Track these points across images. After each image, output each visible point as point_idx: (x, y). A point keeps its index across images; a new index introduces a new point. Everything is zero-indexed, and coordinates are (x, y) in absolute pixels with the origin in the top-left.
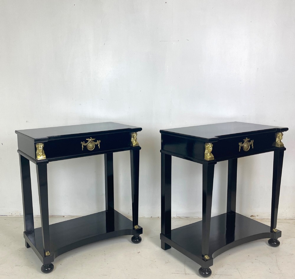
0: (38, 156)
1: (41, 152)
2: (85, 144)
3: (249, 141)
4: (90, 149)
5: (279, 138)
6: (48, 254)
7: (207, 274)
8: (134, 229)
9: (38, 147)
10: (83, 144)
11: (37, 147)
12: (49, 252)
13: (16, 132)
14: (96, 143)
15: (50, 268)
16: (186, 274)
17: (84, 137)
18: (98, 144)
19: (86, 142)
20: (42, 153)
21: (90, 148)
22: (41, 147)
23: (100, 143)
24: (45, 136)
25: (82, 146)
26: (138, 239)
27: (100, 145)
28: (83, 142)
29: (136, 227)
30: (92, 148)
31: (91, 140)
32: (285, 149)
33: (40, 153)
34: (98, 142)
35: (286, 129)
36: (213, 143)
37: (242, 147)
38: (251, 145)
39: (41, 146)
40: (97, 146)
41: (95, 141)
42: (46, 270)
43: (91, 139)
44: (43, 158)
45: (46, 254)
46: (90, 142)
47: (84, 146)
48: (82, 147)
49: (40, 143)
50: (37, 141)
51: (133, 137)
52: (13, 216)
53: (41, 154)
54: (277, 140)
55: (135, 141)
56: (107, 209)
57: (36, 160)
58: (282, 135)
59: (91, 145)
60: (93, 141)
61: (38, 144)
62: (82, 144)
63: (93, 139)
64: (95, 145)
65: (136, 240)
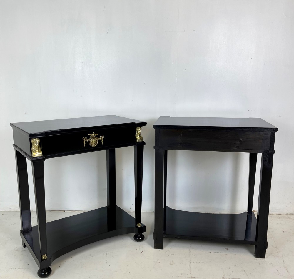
0: (33, 152)
1: (37, 148)
2: (87, 140)
4: (93, 145)
6: (45, 258)
8: (136, 227)
9: (34, 142)
10: (85, 140)
11: (32, 142)
12: (46, 255)
13: (11, 125)
14: (100, 139)
15: (47, 272)
16: (192, 278)
18: (101, 140)
19: (89, 137)
20: (38, 149)
21: (92, 144)
22: (36, 143)
24: (41, 130)
25: (84, 142)
27: (103, 141)
28: (84, 138)
29: (138, 225)
30: (95, 144)
33: (36, 150)
34: (102, 138)
39: (37, 142)
40: (100, 142)
41: (98, 136)
42: (43, 274)
43: (93, 134)
44: (39, 155)
45: (43, 257)
46: (93, 138)
47: (86, 142)
49: (36, 138)
50: (32, 136)
51: (138, 132)
52: (11, 211)
53: (37, 150)
56: (109, 205)
57: (31, 157)
59: (93, 141)
60: (96, 136)
61: (33, 139)
62: (84, 140)
63: (96, 135)
64: (99, 140)
65: (139, 238)
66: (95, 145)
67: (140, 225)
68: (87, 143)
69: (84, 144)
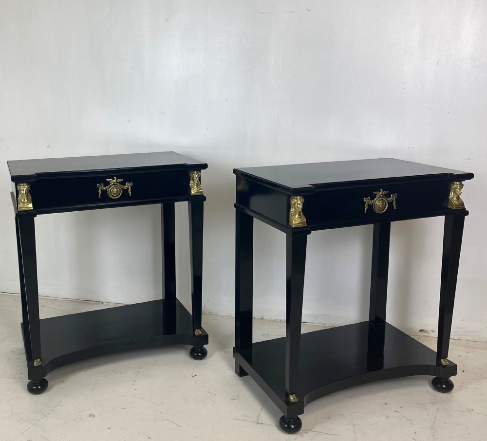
1: (26, 198)
2: (104, 188)
3: (388, 196)
4: (114, 196)
5: (455, 192)
6: (37, 364)
7: (292, 428)
8: (194, 335)
9: (20, 189)
10: (101, 188)
11: (18, 189)
12: (41, 360)
14: (125, 187)
15: (40, 385)
16: (258, 423)
17: (102, 176)
18: (128, 189)
19: (107, 184)
20: (28, 199)
21: (113, 194)
22: (23, 190)
23: (131, 186)
25: (100, 191)
26: (199, 353)
27: (131, 191)
28: (100, 184)
29: (198, 332)
30: (117, 194)
31: (115, 181)
32: (467, 213)
33: (24, 200)
34: (128, 186)
35: (470, 176)
36: (304, 197)
37: (371, 207)
38: (390, 204)
39: (25, 189)
40: (125, 191)
41: (123, 183)
42: (34, 388)
43: (114, 179)
44: (28, 207)
45: (35, 363)
46: (114, 185)
47: (102, 191)
48: (99, 193)
49: (23, 183)
50: (19, 179)
51: (193, 180)
53: (26, 201)
54: (452, 195)
55: (197, 186)
57: (17, 211)
58: (462, 186)
59: (114, 189)
60: (119, 183)
61: (20, 184)
62: (98, 188)
63: (119, 180)
64: (123, 189)
65: (197, 353)
66: (117, 196)
67: (200, 332)
68: (105, 193)
69: (100, 194)
